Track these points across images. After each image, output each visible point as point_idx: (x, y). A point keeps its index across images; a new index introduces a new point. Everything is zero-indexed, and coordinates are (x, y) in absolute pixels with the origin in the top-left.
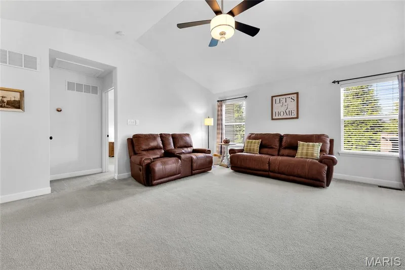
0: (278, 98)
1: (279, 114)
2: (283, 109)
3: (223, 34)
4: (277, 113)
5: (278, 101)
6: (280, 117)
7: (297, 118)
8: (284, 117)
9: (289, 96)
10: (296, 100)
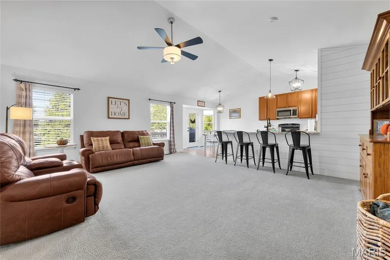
0: (114, 100)
1: (115, 114)
2: (118, 110)
3: (172, 58)
4: (113, 113)
5: (114, 103)
6: (115, 117)
7: (129, 118)
8: (118, 117)
9: (123, 101)
10: (128, 105)
